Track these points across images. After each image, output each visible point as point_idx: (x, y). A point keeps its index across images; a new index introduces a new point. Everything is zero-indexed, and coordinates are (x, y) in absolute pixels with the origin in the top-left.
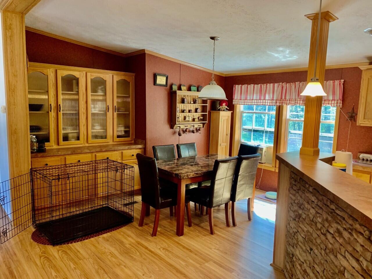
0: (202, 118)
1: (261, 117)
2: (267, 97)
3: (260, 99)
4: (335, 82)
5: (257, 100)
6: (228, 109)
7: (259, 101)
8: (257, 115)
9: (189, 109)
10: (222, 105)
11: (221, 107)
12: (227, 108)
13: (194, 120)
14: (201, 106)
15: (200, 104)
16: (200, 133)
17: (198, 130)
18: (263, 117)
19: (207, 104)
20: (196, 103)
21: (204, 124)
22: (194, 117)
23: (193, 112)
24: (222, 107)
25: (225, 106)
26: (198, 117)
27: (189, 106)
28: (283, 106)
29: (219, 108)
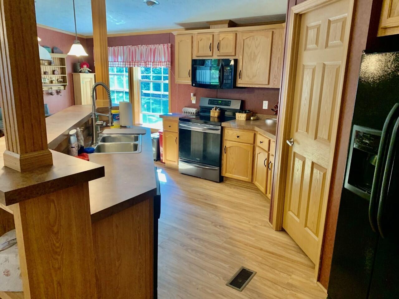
0: (62, 80)
1: (120, 78)
2: (119, 60)
3: (115, 62)
4: (164, 45)
5: (112, 62)
6: (91, 71)
7: (114, 63)
8: (118, 76)
9: (45, 71)
10: (83, 67)
11: (82, 69)
12: (89, 70)
13: (51, 82)
14: (59, 68)
15: (58, 65)
16: (61, 95)
17: (58, 92)
18: (122, 79)
19: (65, 66)
20: (51, 65)
21: (65, 86)
22: (52, 79)
23: (50, 73)
24: (84, 69)
25: (86, 68)
26: (56, 79)
27: (44, 67)
28: (132, 67)
29: (80, 70)
